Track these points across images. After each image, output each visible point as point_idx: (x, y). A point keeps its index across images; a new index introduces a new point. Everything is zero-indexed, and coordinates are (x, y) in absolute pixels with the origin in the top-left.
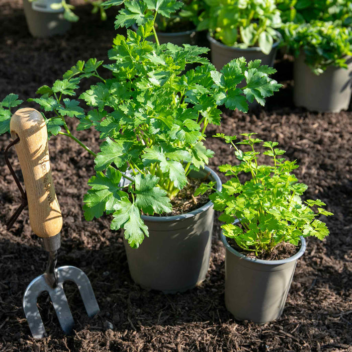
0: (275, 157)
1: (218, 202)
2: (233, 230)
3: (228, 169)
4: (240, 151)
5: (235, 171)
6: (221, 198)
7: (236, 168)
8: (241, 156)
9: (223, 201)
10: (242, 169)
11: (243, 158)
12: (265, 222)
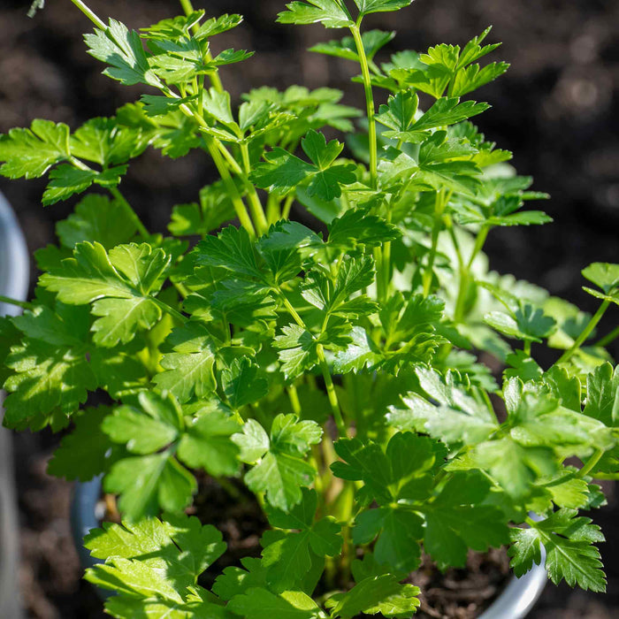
0: (355, 29)
1: (30, 382)
2: (164, 553)
3: (53, 155)
4: (119, 30)
5: (101, 160)
6: (41, 351)
7: (100, 138)
8: (131, 60)
9: (60, 369)
10: (141, 141)
11: (142, 66)
12: (393, 490)
